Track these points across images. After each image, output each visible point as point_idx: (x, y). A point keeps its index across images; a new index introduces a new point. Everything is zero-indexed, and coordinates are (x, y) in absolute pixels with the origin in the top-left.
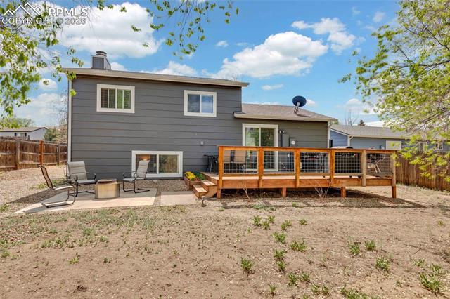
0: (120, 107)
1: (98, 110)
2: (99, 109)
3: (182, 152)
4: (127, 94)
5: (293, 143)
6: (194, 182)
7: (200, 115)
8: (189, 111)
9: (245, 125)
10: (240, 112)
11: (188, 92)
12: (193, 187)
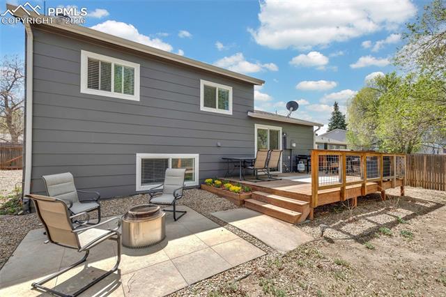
0: (117, 90)
1: (82, 91)
2: (84, 89)
3: (198, 155)
4: (129, 73)
5: (294, 145)
6: (244, 195)
7: (217, 111)
8: (205, 106)
9: (257, 126)
10: (252, 111)
11: (203, 83)
12: (243, 203)
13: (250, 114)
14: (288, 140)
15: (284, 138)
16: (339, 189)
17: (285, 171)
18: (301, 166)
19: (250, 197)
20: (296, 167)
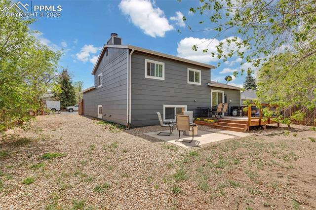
0: (157, 75)
1: (145, 77)
3: (186, 106)
5: (231, 101)
6: (216, 124)
7: (194, 83)
8: (190, 81)
9: (213, 91)
10: (210, 83)
11: (189, 69)
12: (216, 127)
13: (209, 84)
14: (227, 98)
15: (225, 97)
16: (259, 120)
17: (226, 115)
18: (235, 112)
19: (218, 124)
20: (232, 113)
